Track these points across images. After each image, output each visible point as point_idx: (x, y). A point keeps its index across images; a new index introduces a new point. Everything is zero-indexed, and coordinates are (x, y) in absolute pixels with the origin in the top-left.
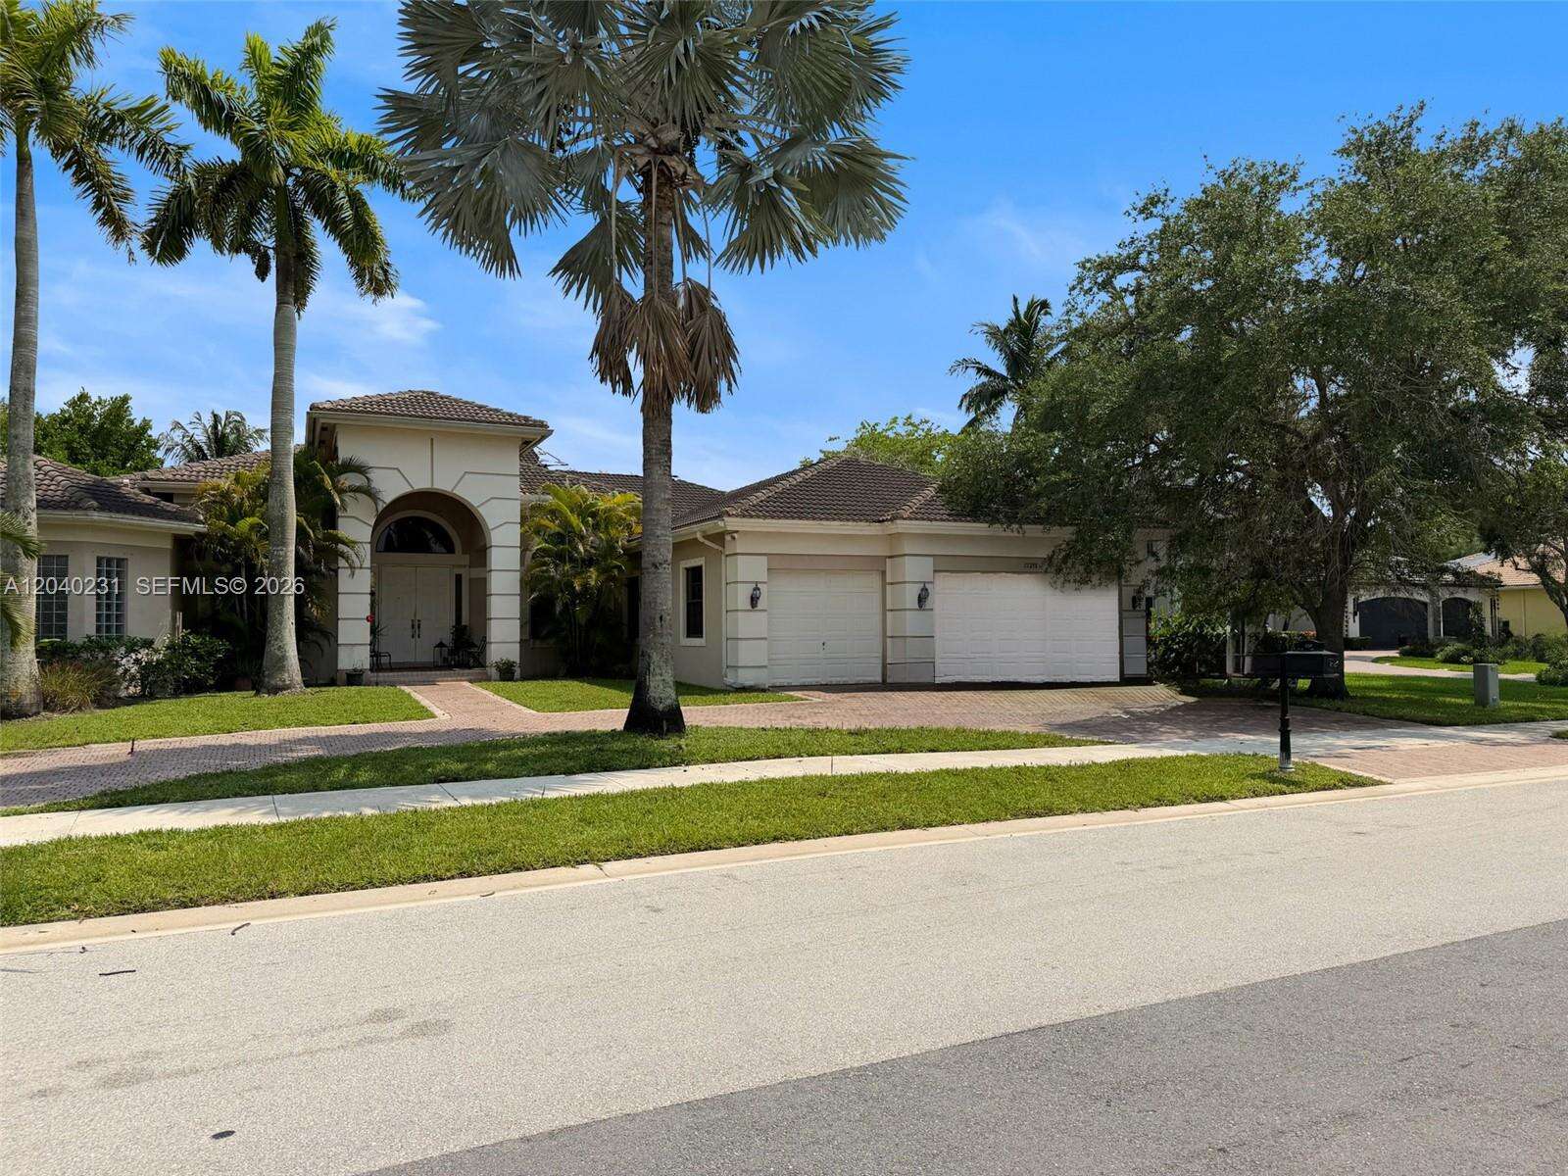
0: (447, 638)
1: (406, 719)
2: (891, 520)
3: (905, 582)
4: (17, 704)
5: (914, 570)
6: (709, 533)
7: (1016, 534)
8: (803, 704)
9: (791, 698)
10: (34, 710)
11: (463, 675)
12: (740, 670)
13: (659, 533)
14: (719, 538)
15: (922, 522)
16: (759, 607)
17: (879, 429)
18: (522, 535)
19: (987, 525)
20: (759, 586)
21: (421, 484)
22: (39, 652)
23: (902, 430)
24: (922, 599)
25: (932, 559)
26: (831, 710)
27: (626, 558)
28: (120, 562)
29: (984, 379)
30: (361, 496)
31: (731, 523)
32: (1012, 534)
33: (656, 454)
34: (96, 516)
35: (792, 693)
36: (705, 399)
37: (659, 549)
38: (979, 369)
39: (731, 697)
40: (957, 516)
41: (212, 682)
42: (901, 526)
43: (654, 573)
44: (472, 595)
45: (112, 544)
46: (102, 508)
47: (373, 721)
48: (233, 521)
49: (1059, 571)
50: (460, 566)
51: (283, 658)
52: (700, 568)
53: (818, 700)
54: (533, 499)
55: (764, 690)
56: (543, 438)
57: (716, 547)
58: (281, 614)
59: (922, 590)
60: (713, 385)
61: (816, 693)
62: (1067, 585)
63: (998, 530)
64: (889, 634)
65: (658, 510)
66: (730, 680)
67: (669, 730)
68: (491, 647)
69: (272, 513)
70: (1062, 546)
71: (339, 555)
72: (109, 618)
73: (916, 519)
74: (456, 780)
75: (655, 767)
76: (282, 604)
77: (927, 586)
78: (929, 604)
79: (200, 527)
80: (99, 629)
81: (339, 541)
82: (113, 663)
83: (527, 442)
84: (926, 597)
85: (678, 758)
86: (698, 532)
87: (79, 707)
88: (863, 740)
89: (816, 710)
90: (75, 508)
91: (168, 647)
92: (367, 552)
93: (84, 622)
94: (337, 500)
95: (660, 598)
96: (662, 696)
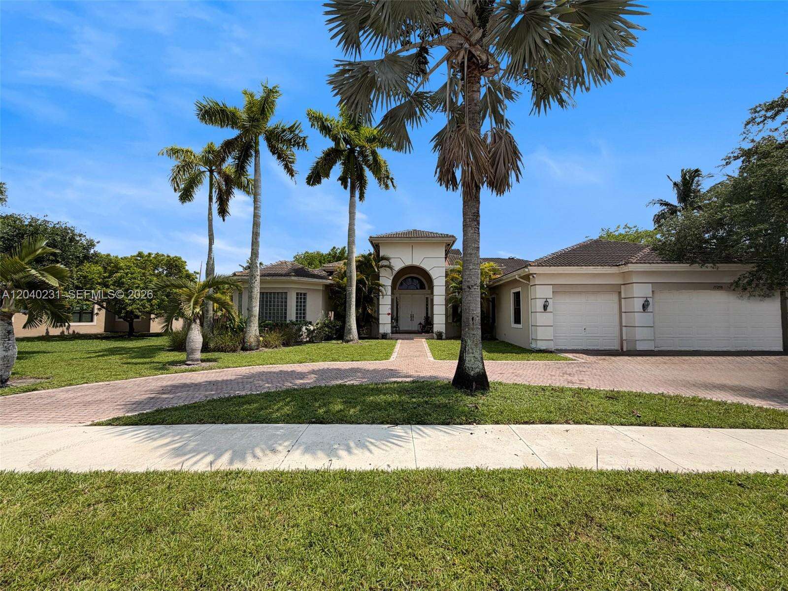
0: (423, 322)
1: (375, 360)
2: (624, 264)
3: (634, 297)
4: (250, 345)
5: (640, 291)
6: (522, 275)
7: (710, 269)
8: (572, 363)
9: (566, 359)
10: (256, 348)
11: (424, 336)
12: (538, 341)
13: (471, 267)
14: (527, 277)
15: (646, 265)
16: (548, 311)
17: (610, 231)
18: (446, 282)
19: (688, 265)
20: (548, 300)
21: (408, 263)
22: (260, 326)
23: (623, 232)
24: (645, 307)
25: (651, 285)
26: (590, 369)
28: (305, 294)
29: (664, 207)
30: (387, 269)
31: (532, 270)
32: (707, 269)
33: (470, 221)
34: (293, 278)
35: (567, 355)
36: (500, 185)
37: (471, 277)
38: (661, 204)
39: (532, 356)
40: (669, 261)
41: (335, 337)
42: (631, 267)
43: (469, 292)
44: (429, 304)
45: (302, 288)
46: (294, 276)
47: (361, 360)
48: (342, 279)
49: (745, 289)
50: (427, 294)
51: (350, 329)
52: (519, 292)
53: (583, 361)
54: (452, 267)
55: (551, 352)
56: (454, 242)
57: (526, 282)
58: (350, 313)
59: (645, 301)
60: (506, 177)
61: (581, 355)
62: (751, 298)
63: (696, 267)
64: (624, 324)
65: (471, 254)
66: (533, 346)
67: (477, 389)
68: (435, 326)
69: (348, 275)
70: (747, 275)
71: (379, 290)
72: (300, 313)
73: (641, 263)
74: (321, 423)
75: (454, 424)
76: (350, 309)
77: (648, 299)
78: (650, 309)
79: (330, 282)
80: (297, 317)
81: (379, 285)
82: (300, 330)
83: (449, 245)
84: (648, 305)
85: (472, 418)
86: (516, 275)
87: (276, 347)
88: (619, 407)
89: (581, 369)
90: (287, 276)
91: (317, 324)
92: (389, 289)
93: (292, 315)
94: (376, 270)
95: (472, 306)
96: (473, 366)
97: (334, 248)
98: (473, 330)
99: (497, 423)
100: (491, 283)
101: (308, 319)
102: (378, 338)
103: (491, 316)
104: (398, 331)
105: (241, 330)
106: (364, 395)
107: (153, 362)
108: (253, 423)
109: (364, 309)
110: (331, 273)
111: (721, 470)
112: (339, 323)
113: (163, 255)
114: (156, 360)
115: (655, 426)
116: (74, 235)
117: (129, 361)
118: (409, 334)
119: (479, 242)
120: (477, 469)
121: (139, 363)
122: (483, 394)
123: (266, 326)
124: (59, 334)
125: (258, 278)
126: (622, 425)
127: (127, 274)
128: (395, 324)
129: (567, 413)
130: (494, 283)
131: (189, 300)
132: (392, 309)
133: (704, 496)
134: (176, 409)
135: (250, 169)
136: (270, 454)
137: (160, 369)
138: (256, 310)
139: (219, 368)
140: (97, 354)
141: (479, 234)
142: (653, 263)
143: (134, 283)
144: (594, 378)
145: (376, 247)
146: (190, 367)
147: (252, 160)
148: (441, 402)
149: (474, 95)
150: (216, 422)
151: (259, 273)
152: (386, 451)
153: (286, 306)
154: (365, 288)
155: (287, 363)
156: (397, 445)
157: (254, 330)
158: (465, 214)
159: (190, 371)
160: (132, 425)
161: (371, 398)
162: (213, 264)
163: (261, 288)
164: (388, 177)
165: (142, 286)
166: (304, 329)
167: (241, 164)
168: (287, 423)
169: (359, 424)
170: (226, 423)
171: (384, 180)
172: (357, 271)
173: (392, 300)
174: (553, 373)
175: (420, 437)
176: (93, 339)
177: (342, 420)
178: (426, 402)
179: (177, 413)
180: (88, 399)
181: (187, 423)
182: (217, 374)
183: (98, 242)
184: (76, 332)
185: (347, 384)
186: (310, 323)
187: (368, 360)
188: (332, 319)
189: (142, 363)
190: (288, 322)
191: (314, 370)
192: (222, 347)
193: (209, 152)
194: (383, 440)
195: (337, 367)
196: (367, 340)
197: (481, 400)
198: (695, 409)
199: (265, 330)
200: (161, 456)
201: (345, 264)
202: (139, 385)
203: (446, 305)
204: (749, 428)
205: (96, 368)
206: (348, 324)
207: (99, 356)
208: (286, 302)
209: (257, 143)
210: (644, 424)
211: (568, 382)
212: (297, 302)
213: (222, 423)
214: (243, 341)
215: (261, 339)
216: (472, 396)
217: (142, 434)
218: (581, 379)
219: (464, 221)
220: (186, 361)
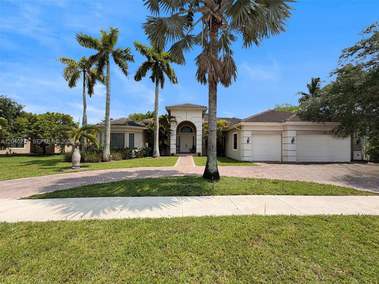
0: (191, 148)
1: (167, 166)
2: (284, 122)
3: (288, 137)
4: (105, 159)
5: (291, 134)
6: (238, 126)
8: (259, 167)
9: (257, 165)
10: (108, 160)
11: (192, 155)
12: (244, 157)
13: (212, 122)
14: (240, 127)
15: (293, 122)
16: (249, 143)
17: (279, 106)
18: (203, 129)
19: (312, 122)
20: (249, 138)
21: (185, 119)
22: (111, 150)
23: (285, 106)
24: (293, 141)
25: (295, 131)
26: (267, 170)
27: (222, 132)
28: (133, 134)
29: (304, 96)
30: (174, 122)
31: (242, 123)
32: (320, 124)
33: (212, 100)
34: (127, 126)
35: (257, 163)
36: (226, 82)
37: (212, 127)
38: (302, 94)
39: (241, 164)
40: (303, 120)
42: (287, 123)
43: (211, 133)
44: (194, 139)
45: (132, 131)
46: (128, 125)
47: (160, 166)
48: (152, 127)
49: (336, 134)
50: (194, 135)
51: (156, 151)
52: (237, 134)
53: (264, 166)
54: (205, 122)
55: (250, 162)
56: (206, 110)
57: (239, 129)
58: (156, 143)
59: (293, 139)
60: (229, 79)
61: (263, 164)
62: (339, 138)
63: (316, 123)
64: (283, 149)
65: (212, 115)
66: (242, 159)
67: (214, 179)
68: (197, 150)
69: (155, 125)
70: (337, 127)
71: (170, 133)
72: (131, 144)
73: (291, 121)
74: (138, 196)
75: (202, 196)
76: (156, 141)
77: (294, 138)
78: (295, 142)
79: (146, 128)
80: (129, 146)
81: (170, 130)
82: (131, 151)
83: (204, 111)
84: (294, 140)
85: (210, 193)
86: (235, 126)
87: (119, 160)
88: (278, 187)
89: (263, 170)
90: (125, 125)
91: (140, 149)
92: (175, 132)
93: (127, 144)
94: (169, 123)
95: (213, 140)
96: (212, 169)
97: (149, 112)
98: (213, 152)
99: (222, 195)
100: (224, 130)
101: (135, 146)
102: (169, 156)
103: (223, 145)
104: (179, 152)
105: (101, 152)
106: (160, 183)
107: (55, 168)
108: (104, 196)
109: (163, 142)
110: (147, 124)
111: (319, 214)
112: (151, 149)
113: (60, 114)
114: (57, 166)
115: (293, 195)
116: (10, 102)
117: (43, 167)
118: (185, 153)
119: (216, 110)
120: (211, 216)
121: (48, 168)
122: (217, 182)
123: (114, 150)
124: (5, 154)
125: (109, 126)
126: (278, 195)
127: (41, 123)
128: (178, 149)
129: (254, 190)
130: (225, 130)
131: (73, 137)
132: (177, 142)
133: (310, 226)
134: (65, 191)
135: (105, 71)
136: (112, 212)
137: (58, 171)
138: (109, 142)
139: (89, 170)
140: (26, 164)
141: (216, 106)
142: (297, 121)
143: (45, 128)
144: (268, 174)
145: (169, 111)
146: (74, 170)
147: (106, 66)
148: (197, 185)
149: (215, 38)
150: (86, 197)
151: (110, 124)
152: (169, 209)
153: (124, 140)
154: (163, 132)
155: (124, 168)
156: (174, 206)
157: (107, 152)
158: (210, 96)
159: (74, 172)
160: (42, 198)
161: (164, 184)
162: (86, 119)
163: (111, 131)
164: (174, 78)
165: (49, 129)
166: (133, 151)
167: (100, 68)
168: (122, 196)
169: (157, 196)
170: (91, 197)
171: (173, 79)
172: (159, 123)
173: (177, 137)
174: (250, 172)
175: (185, 202)
176: (24, 156)
177: (149, 195)
178: (190, 186)
179: (66, 192)
180: (19, 186)
181: (70, 197)
182: (88, 173)
183: (24, 106)
184: (15, 153)
185: (152, 177)
186: (136, 148)
187: (164, 166)
188: (147, 146)
189: (49, 168)
190: (125, 148)
191: (137, 171)
192: (91, 160)
193: (83, 61)
194: (168, 204)
195: (149, 169)
196: (164, 157)
197: (216, 184)
198: (311, 187)
199: (113, 152)
200: (56, 213)
201: (153, 120)
202: (47, 179)
203: (203, 140)
204: (333, 195)
205: (24, 171)
206: (155, 149)
207: (26, 165)
208: (124, 138)
209: (108, 58)
210: (288, 195)
211: (257, 176)
212: (130, 138)
213: (89, 197)
214: (102, 157)
215: (111, 156)
216: (212, 183)
217: (47, 203)
218: (262, 174)
219: (209, 99)
220: (72, 167)
